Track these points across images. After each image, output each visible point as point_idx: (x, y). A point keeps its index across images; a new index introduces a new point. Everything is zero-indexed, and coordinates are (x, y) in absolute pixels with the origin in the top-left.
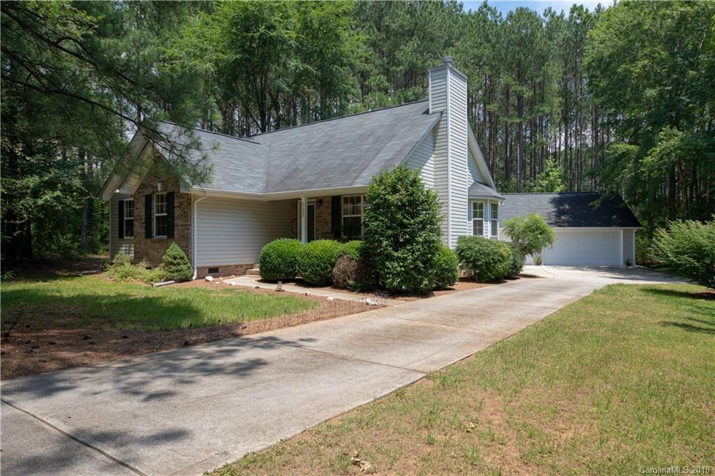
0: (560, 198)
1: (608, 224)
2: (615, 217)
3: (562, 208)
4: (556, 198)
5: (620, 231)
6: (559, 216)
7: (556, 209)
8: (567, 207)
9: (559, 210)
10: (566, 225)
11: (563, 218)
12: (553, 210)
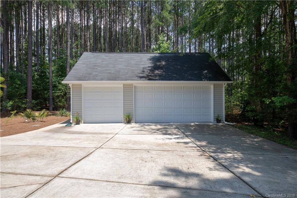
0: (160, 56)
1: (199, 78)
2: (206, 71)
3: (158, 64)
4: (156, 57)
5: (210, 85)
6: (153, 71)
7: (153, 65)
8: (164, 63)
9: (156, 65)
10: (157, 78)
11: (157, 72)
12: (150, 65)
